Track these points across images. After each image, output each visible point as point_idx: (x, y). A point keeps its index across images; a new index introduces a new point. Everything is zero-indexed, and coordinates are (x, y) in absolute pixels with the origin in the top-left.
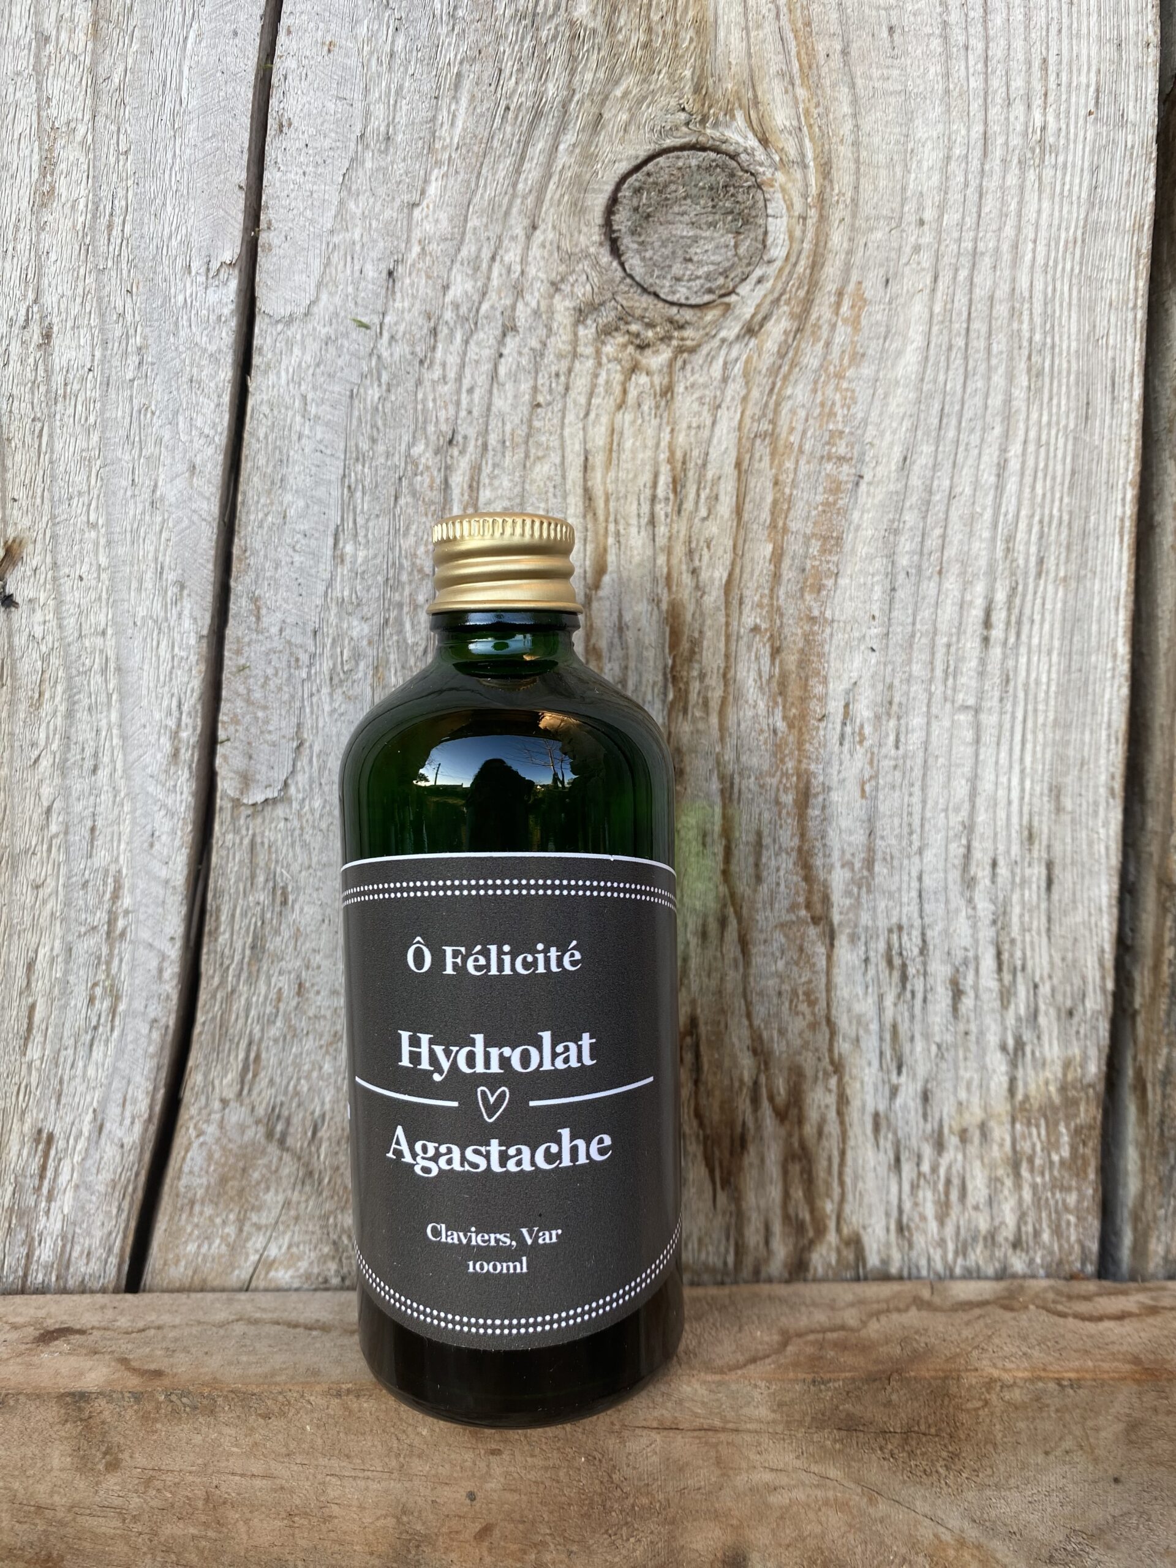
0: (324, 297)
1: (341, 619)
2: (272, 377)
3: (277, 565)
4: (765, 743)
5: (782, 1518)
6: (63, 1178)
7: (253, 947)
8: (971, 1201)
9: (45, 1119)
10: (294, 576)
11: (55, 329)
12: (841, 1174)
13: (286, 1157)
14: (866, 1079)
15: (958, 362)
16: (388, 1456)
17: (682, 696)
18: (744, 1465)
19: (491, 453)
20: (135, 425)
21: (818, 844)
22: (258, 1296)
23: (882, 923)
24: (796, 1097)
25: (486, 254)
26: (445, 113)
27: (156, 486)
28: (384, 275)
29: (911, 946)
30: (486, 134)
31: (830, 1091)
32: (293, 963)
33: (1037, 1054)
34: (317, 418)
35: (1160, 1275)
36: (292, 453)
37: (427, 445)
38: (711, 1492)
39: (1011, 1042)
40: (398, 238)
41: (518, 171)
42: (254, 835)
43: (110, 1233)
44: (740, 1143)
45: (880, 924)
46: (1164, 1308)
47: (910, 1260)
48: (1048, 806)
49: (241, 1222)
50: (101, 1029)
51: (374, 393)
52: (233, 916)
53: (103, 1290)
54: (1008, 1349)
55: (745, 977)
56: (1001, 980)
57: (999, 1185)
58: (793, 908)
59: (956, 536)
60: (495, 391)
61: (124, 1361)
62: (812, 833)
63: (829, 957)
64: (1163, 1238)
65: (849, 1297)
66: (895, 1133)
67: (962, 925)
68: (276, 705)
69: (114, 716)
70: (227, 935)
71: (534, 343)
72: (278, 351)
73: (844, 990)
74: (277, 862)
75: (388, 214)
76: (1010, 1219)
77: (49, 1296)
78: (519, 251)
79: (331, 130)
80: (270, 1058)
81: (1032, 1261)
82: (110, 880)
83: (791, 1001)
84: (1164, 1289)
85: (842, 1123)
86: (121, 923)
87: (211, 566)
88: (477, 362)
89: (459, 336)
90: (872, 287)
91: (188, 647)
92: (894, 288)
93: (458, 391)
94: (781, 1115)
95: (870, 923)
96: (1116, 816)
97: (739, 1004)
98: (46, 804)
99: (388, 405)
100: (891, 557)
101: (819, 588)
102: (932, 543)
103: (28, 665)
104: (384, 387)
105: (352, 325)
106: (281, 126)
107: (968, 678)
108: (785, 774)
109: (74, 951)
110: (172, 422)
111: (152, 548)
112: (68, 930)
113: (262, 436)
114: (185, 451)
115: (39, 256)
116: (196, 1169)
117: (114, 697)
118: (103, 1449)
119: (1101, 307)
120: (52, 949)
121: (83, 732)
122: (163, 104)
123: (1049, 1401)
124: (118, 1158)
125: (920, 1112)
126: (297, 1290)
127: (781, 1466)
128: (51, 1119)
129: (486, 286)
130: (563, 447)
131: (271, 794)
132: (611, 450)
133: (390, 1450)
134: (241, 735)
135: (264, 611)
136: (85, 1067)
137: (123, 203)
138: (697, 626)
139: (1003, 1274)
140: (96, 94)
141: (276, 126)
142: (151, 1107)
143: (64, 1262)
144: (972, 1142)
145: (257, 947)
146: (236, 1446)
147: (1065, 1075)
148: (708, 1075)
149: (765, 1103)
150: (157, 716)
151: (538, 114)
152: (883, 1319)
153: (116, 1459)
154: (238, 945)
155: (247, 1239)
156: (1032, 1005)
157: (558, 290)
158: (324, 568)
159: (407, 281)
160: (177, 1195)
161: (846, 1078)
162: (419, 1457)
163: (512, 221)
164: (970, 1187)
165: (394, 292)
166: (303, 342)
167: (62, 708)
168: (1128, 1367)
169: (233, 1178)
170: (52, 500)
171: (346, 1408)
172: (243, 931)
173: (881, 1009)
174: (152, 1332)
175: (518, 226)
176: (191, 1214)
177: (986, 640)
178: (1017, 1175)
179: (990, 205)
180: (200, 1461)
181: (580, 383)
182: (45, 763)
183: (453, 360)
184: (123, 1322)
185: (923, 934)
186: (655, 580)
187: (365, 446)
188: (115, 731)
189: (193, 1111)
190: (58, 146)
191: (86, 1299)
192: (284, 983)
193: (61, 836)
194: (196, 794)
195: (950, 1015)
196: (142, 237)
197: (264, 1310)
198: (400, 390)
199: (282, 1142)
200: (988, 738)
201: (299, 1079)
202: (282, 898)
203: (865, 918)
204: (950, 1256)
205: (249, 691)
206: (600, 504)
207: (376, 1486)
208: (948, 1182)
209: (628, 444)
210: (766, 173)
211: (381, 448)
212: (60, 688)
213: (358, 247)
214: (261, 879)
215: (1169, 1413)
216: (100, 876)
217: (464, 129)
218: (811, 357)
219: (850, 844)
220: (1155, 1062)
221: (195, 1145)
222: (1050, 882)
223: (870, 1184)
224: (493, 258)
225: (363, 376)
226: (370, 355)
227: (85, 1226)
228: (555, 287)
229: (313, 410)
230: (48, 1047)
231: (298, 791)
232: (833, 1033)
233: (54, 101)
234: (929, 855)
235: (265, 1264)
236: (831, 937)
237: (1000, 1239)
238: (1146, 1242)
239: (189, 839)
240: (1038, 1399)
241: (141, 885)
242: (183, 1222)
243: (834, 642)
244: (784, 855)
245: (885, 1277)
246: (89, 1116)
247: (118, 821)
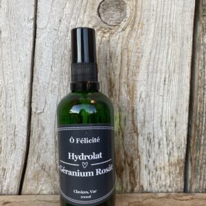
0: (49, 25)
1: (52, 81)
2: (40, 39)
4: (126, 102)
8: (162, 179)
12: (140, 175)
13: (45, 172)
14: (144, 159)
15: (160, 35)
17: (112, 94)
22: (41, 196)
24: (132, 162)
25: (77, 17)
27: (20, 58)
28: (59, 21)
29: (152, 136)
31: (138, 161)
32: (45, 140)
33: (173, 155)
35: (194, 192)
36: (43, 52)
39: (169, 153)
40: (61, 14)
43: (15, 185)
44: (122, 170)
45: (146, 133)
46: (194, 198)
47: (151, 189)
48: (175, 112)
49: (38, 183)
50: (13, 151)
51: (58, 42)
52: (35, 132)
53: (15, 195)
55: (123, 142)
56: (167, 142)
57: (167, 177)
58: (131, 130)
59: (159, 66)
62: (134, 117)
63: (137, 139)
64: (195, 186)
65: (141, 196)
66: (149, 168)
67: (160, 133)
68: (42, 96)
69: (14, 98)
70: (34, 135)
72: (41, 34)
74: (42, 123)
76: (169, 183)
77: (5, 196)
78: (83, 16)
80: (42, 156)
81: (172, 189)
82: (14, 126)
83: (131, 146)
84: (194, 195)
85: (140, 166)
86: (16, 133)
87: (30, 72)
90: (145, 22)
91: (26, 86)
92: (149, 22)
94: (129, 165)
96: (187, 114)
97: (122, 146)
98: (3, 113)
99: (60, 44)
100: (148, 70)
101: (135, 75)
102: (155, 67)
104: (59, 40)
105: (54, 30)
107: (161, 91)
108: (130, 107)
109: (8, 138)
110: (23, 47)
112: (7, 134)
113: (38, 49)
114: (25, 52)
116: (30, 174)
117: (14, 95)
119: (185, 25)
124: (16, 173)
125: (153, 164)
126: (47, 195)
128: (5, 166)
129: (77, 22)
131: (41, 111)
134: (36, 101)
135: (39, 80)
136: (11, 157)
138: (114, 82)
139: (167, 192)
142: (22, 164)
144: (162, 170)
145: (39, 137)
147: (178, 158)
150: (21, 98)
152: (146, 200)
154: (36, 137)
155: (39, 186)
156: (172, 146)
158: (49, 72)
159: (63, 22)
160: (27, 179)
161: (140, 159)
164: (162, 177)
165: (61, 24)
166: (45, 33)
167: (5, 97)
169: (36, 176)
173: (146, 147)
174: (23, 202)
175: (82, 11)
176: (29, 182)
177: (165, 84)
178: (170, 175)
179: (166, 7)
182: (2, 106)
184: (18, 201)
185: (154, 134)
186: (107, 74)
187: (56, 51)
188: (14, 101)
189: (29, 164)
191: (11, 196)
192: (44, 143)
193: (6, 119)
194: (28, 111)
195: (158, 148)
197: (42, 198)
198: (62, 41)
199: (44, 170)
200: (165, 100)
202: (43, 129)
203: (144, 132)
204: (158, 189)
205: (37, 93)
208: (158, 176)
210: (126, 2)
211: (59, 51)
212: (4, 93)
213: (54, 16)
214: (40, 126)
216: (12, 125)
218: (134, 35)
219: (141, 119)
220: (194, 156)
221: (30, 170)
222: (175, 126)
223: (145, 177)
225: (56, 39)
226: (57, 35)
227: (11, 184)
228: (89, 22)
229: (47, 45)
230: (4, 154)
231: (46, 110)
232: (138, 151)
234: (155, 121)
235: (42, 190)
236: (138, 135)
237: (167, 186)
241: (19, 127)
243: (138, 84)
244: (130, 121)
245: (147, 192)
246: (12, 165)
247: (15, 115)
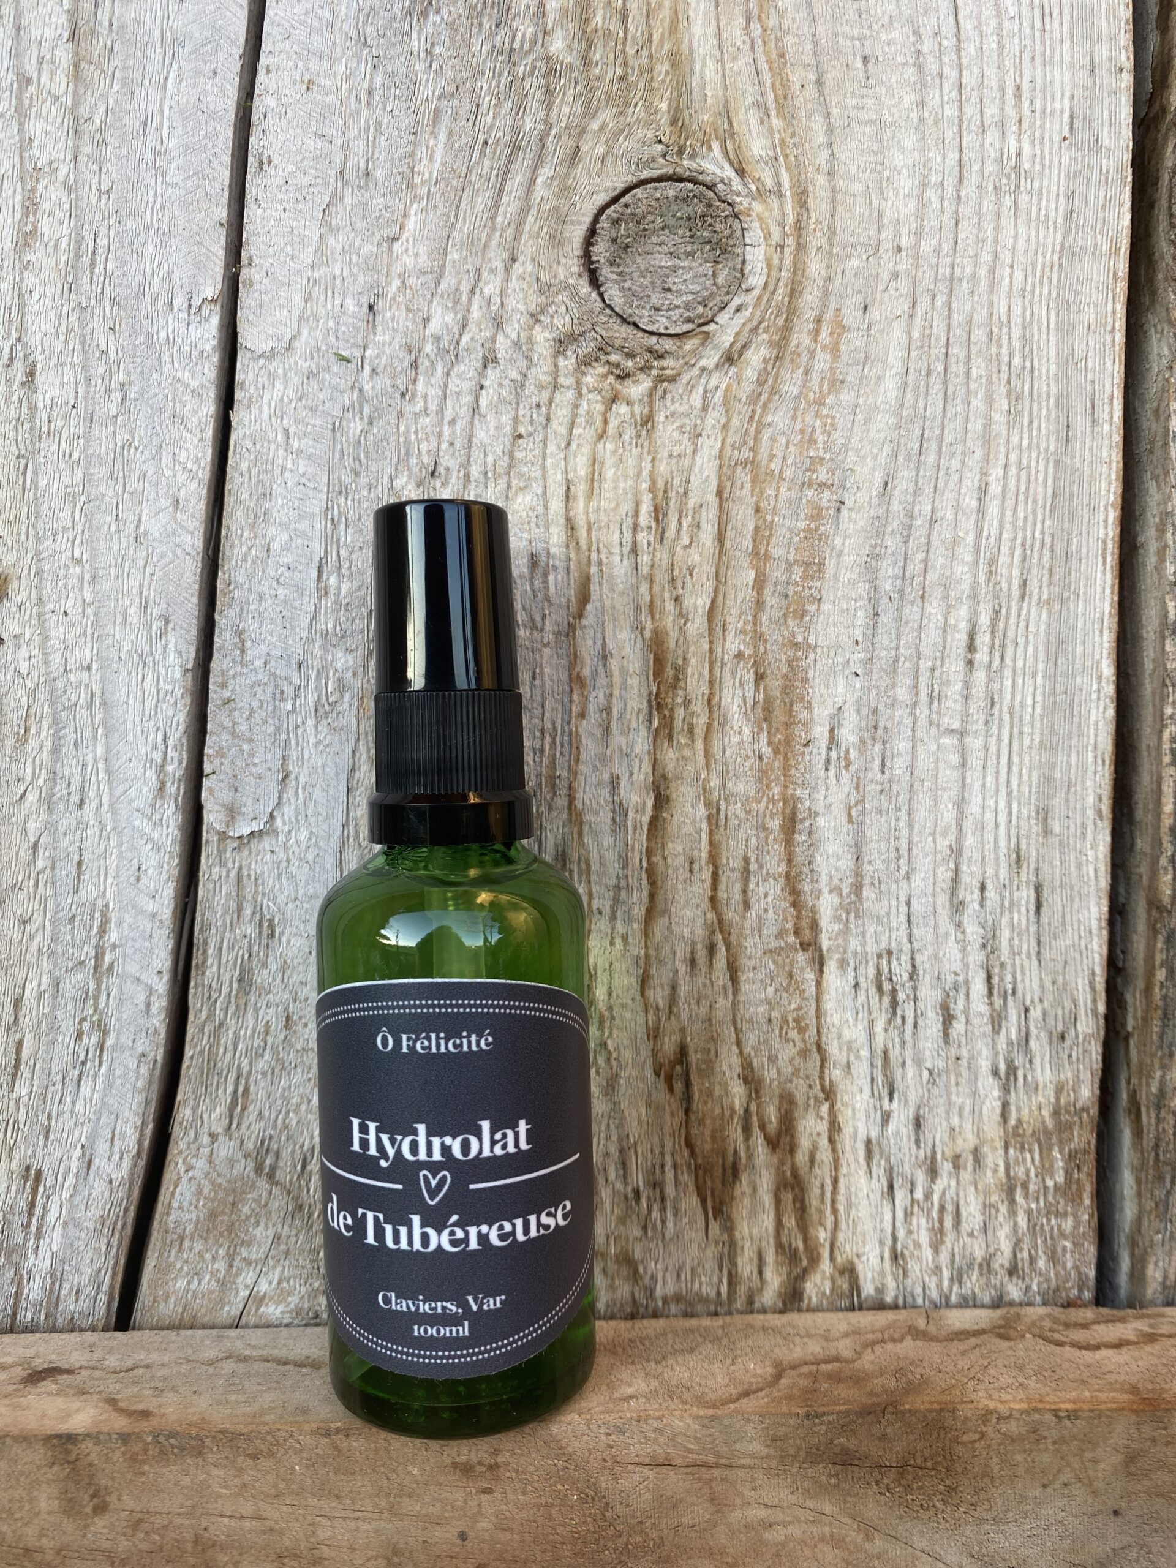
0: (305, 332)
1: (326, 651)
2: (255, 412)
3: (261, 598)
4: (751, 769)
5: (778, 1555)
6: (52, 1215)
7: (240, 981)
8: (965, 1227)
9: (33, 1155)
10: (278, 609)
11: (39, 366)
12: (833, 1202)
13: (276, 1191)
14: (858, 1106)
15: (937, 387)
16: (378, 1496)
17: (667, 723)
18: (738, 1501)
19: (473, 484)
20: (119, 460)
21: (805, 870)
22: (247, 1332)
23: (872, 949)
24: (788, 1125)
25: (465, 288)
26: (424, 149)
27: (140, 520)
28: (365, 309)
29: (901, 971)
30: (465, 169)
31: (822, 1118)
32: (280, 996)
33: (1030, 1078)
34: (300, 451)
35: (1159, 1301)
36: (275, 487)
37: (409, 477)
38: (705, 1530)
39: (1002, 1067)
40: (378, 272)
41: (496, 205)
42: (240, 868)
43: (99, 1270)
44: (733, 1172)
45: (869, 949)
46: (1162, 1335)
47: (905, 1289)
48: (1035, 829)
49: (231, 1257)
50: (89, 1064)
51: (355, 427)
52: (221, 949)
53: (93, 1329)
54: (1004, 1380)
55: (734, 1004)
56: (991, 1004)
57: (993, 1211)
58: (781, 934)
59: (939, 559)
60: (476, 422)
61: (112, 1402)
62: (799, 859)
63: (819, 984)
64: (1161, 1264)
65: (843, 1327)
66: (888, 1160)
67: (952, 951)
68: (261, 737)
69: (100, 751)
70: (215, 968)
71: (515, 375)
72: (260, 385)
73: (834, 1017)
74: (264, 894)
75: (368, 248)
76: (1006, 1247)
77: (38, 1335)
78: (498, 283)
79: (311, 167)
80: (259, 1090)
81: (1028, 1288)
82: (97, 915)
83: (781, 1028)
84: (1163, 1316)
85: (834, 1150)
86: (108, 958)
87: (195, 600)
88: (458, 394)
89: (439, 369)
90: (851, 315)
91: (174, 681)
92: (875, 314)
93: (440, 424)
94: (773, 1144)
95: (859, 949)
96: (1104, 839)
97: (729, 1033)
98: (32, 840)
99: (371, 437)
100: (873, 582)
101: (801, 614)
102: (915, 566)
103: (16, 700)
104: (366, 420)
105: (333, 359)
106: (261, 163)
107: (952, 702)
108: (771, 800)
109: (61, 985)
110: (156, 458)
111: (137, 584)
112: (56, 965)
113: (245, 470)
114: (169, 486)
115: (22, 295)
116: (186, 1204)
117: (100, 731)
118: (91, 1492)
119: (1081, 330)
120: (39, 985)
121: (69, 767)
122: (144, 144)
123: (1045, 1434)
124: (107, 1194)
125: (913, 1139)
126: (287, 1325)
127: (777, 1502)
128: (39, 1155)
129: (466, 318)
130: (544, 477)
131: (257, 826)
132: (592, 480)
133: (380, 1489)
134: (226, 767)
135: (248, 644)
136: (73, 1102)
137: (106, 242)
138: (680, 652)
139: (998, 1303)
140: (78, 134)
141: (256, 164)
142: (140, 1142)
143: (53, 1300)
144: (965, 1169)
145: (245, 981)
146: (225, 1487)
147: (1058, 1099)
148: (697, 1104)
149: (757, 1132)
150: (143, 750)
151: (515, 148)
152: (878, 1348)
153: (104, 1501)
154: (226, 979)
155: (237, 1275)
156: (1023, 1029)
157: (537, 321)
158: (308, 602)
159: (388, 315)
160: (167, 1232)
161: (838, 1105)
162: (410, 1496)
163: (491, 254)
164: (964, 1213)
165: (374, 326)
166: (285, 375)
167: (48, 744)
168: (1125, 1397)
169: (223, 1212)
170: (36, 536)
171: (336, 1448)
172: (230, 965)
173: (871, 1035)
174: (141, 1371)
175: (497, 258)
176: (180, 1250)
177: (970, 663)
178: (1012, 1201)
179: (966, 231)
180: (189, 1503)
181: (561, 414)
182: (31, 798)
183: (434, 393)
184: (112, 1361)
185: (913, 959)
186: (638, 608)
187: (347, 479)
188: (101, 766)
189: (182, 1145)
190: (40, 186)
191: (75, 1337)
192: (272, 1016)
193: (48, 871)
194: (181, 828)
195: (941, 1040)
196: (124, 275)
197: (254, 1347)
198: (382, 422)
199: (271, 1176)
200: (974, 761)
201: (288, 1113)
202: (269, 931)
203: (854, 944)
204: (946, 1283)
205: (234, 724)
206: (582, 533)
207: (366, 1526)
208: (942, 1209)
209: (609, 473)
210: (742, 203)
211: (364, 481)
212: (45, 724)
213: (338, 282)
214: (248, 911)
215: (1168, 1444)
216: (87, 910)
217: (443, 164)
218: (790, 386)
219: (837, 869)
220: (1148, 1085)
221: (185, 1180)
222: (1039, 906)
223: (863, 1211)
224: (473, 291)
225: (345, 410)
226: (352, 388)
227: (73, 1263)
228: (535, 318)
229: (295, 443)
230: (36, 1082)
231: (284, 823)
232: (823, 1060)
233: (36, 143)
234: (917, 880)
235: (255, 1299)
236: (819, 963)
237: (996, 1266)
238: (1144, 1268)
239: (175, 872)
240: (1035, 1431)
241: (129, 919)
242: (172, 1258)
243: (818, 666)
244: (771, 881)
245: (880, 1306)
246: (78, 1152)
247: (104, 855)
